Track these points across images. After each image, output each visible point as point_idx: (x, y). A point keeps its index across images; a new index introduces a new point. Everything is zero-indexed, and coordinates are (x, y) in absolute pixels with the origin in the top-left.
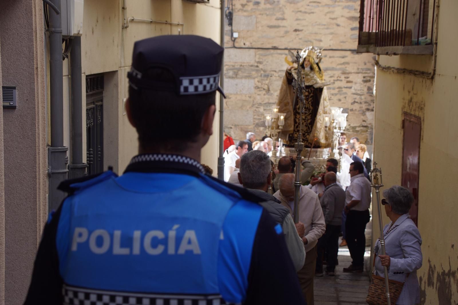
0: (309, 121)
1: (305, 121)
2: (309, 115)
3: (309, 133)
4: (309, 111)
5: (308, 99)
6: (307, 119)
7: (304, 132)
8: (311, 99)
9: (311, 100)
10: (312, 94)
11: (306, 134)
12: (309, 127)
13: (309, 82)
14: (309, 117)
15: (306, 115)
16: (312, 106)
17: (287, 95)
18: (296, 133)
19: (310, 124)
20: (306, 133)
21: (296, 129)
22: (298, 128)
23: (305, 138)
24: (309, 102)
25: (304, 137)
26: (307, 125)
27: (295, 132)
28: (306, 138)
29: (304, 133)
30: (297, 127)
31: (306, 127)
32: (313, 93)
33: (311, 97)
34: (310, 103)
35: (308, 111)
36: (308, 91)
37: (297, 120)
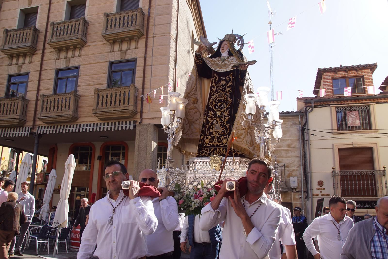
0: (227, 119)
1: (220, 119)
2: (227, 110)
3: (226, 135)
4: (227, 105)
5: (225, 89)
6: (223, 116)
7: (219, 134)
8: (228, 89)
9: (229, 91)
10: (230, 83)
11: (222, 137)
12: (226, 128)
13: (226, 68)
14: (226, 113)
15: (222, 110)
16: (230, 98)
17: (197, 88)
18: (207, 138)
19: (227, 122)
20: (222, 135)
21: (207, 132)
22: (211, 130)
23: (221, 143)
24: (227, 92)
25: (219, 142)
26: (224, 124)
27: (207, 135)
28: (223, 144)
29: (219, 136)
30: (209, 128)
31: (222, 127)
32: (232, 82)
33: (229, 87)
34: (228, 94)
35: (225, 104)
36: (225, 80)
37: (209, 119)
